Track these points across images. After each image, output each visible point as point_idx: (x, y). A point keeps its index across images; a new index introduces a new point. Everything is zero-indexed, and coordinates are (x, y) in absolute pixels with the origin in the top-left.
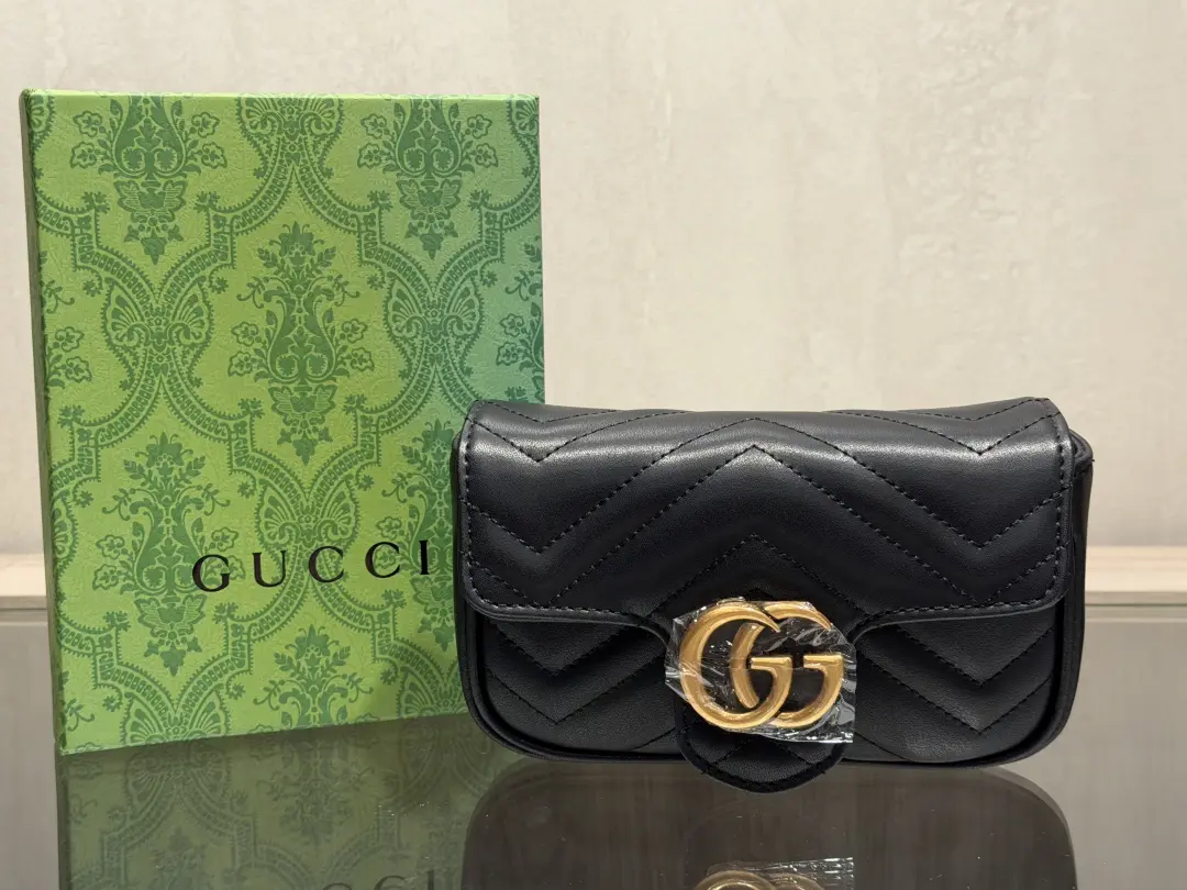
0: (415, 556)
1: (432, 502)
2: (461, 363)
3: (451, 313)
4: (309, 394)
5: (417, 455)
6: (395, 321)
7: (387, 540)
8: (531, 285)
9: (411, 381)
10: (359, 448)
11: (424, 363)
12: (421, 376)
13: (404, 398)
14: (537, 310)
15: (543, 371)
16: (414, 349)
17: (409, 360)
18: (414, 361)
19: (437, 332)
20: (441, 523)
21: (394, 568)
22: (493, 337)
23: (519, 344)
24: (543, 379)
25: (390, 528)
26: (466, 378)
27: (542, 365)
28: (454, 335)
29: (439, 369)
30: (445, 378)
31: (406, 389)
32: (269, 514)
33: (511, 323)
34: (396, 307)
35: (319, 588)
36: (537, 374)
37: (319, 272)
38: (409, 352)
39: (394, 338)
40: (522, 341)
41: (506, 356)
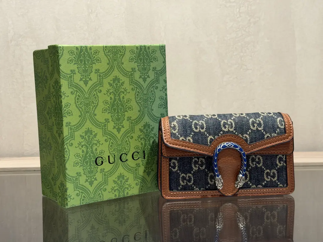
0: (142, 155)
1: (146, 141)
2: (151, 108)
3: (149, 96)
4: (119, 117)
5: (142, 130)
6: (137, 98)
7: (136, 151)
8: (165, 89)
9: (141, 113)
10: (130, 129)
11: (143, 108)
12: (143, 111)
13: (139, 117)
14: (166, 95)
15: (167, 109)
16: (141, 105)
17: (140, 108)
18: (141, 108)
19: (146, 101)
20: (148, 146)
21: (138, 158)
22: (158, 102)
23: (163, 103)
24: (167, 111)
25: (137, 148)
26: (152, 112)
27: (167, 107)
28: (150, 101)
29: (147, 109)
30: (148, 112)
31: (140, 115)
32: (111, 146)
33: (161, 98)
34: (137, 95)
35: (122, 163)
36: (167, 110)
37: (121, 87)
38: (140, 106)
39: (137, 103)
40: (163, 102)
41: (160, 106)
